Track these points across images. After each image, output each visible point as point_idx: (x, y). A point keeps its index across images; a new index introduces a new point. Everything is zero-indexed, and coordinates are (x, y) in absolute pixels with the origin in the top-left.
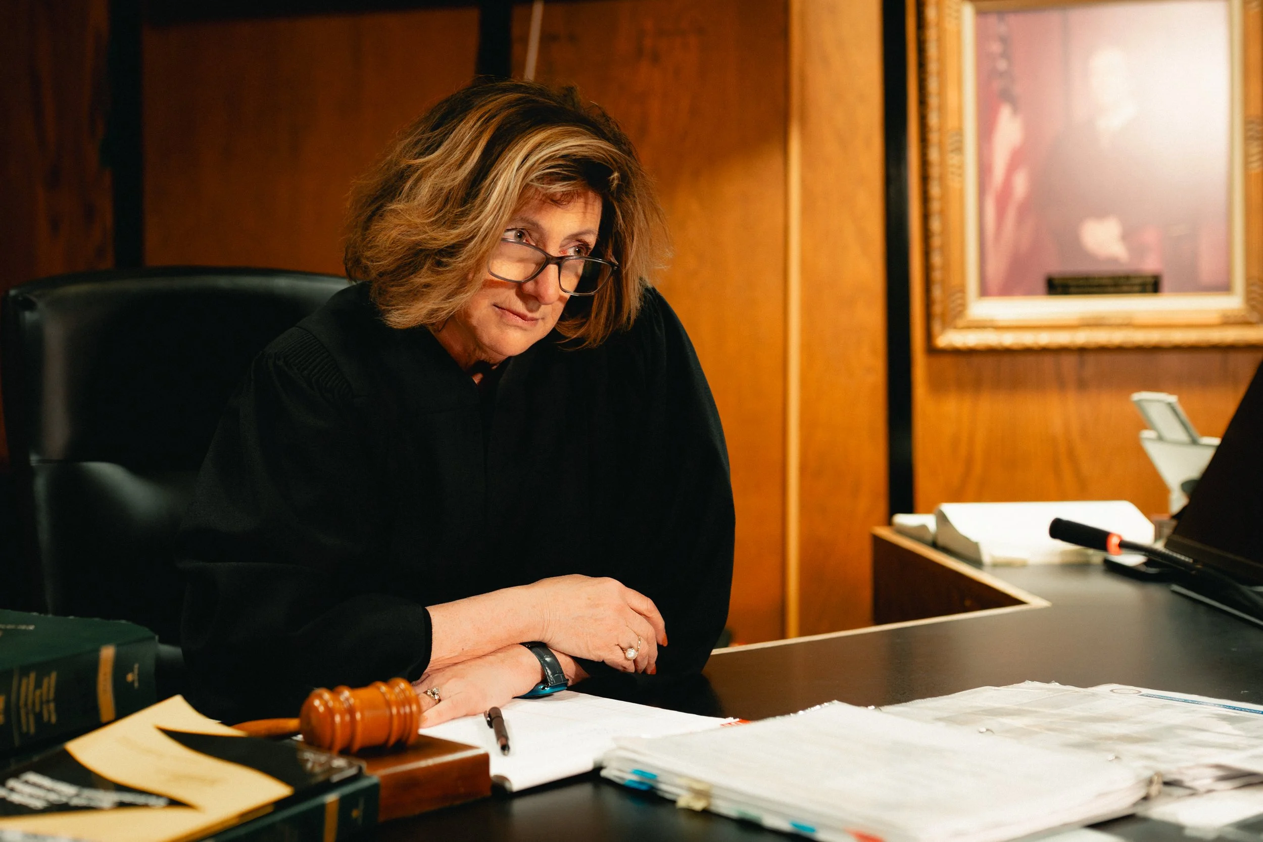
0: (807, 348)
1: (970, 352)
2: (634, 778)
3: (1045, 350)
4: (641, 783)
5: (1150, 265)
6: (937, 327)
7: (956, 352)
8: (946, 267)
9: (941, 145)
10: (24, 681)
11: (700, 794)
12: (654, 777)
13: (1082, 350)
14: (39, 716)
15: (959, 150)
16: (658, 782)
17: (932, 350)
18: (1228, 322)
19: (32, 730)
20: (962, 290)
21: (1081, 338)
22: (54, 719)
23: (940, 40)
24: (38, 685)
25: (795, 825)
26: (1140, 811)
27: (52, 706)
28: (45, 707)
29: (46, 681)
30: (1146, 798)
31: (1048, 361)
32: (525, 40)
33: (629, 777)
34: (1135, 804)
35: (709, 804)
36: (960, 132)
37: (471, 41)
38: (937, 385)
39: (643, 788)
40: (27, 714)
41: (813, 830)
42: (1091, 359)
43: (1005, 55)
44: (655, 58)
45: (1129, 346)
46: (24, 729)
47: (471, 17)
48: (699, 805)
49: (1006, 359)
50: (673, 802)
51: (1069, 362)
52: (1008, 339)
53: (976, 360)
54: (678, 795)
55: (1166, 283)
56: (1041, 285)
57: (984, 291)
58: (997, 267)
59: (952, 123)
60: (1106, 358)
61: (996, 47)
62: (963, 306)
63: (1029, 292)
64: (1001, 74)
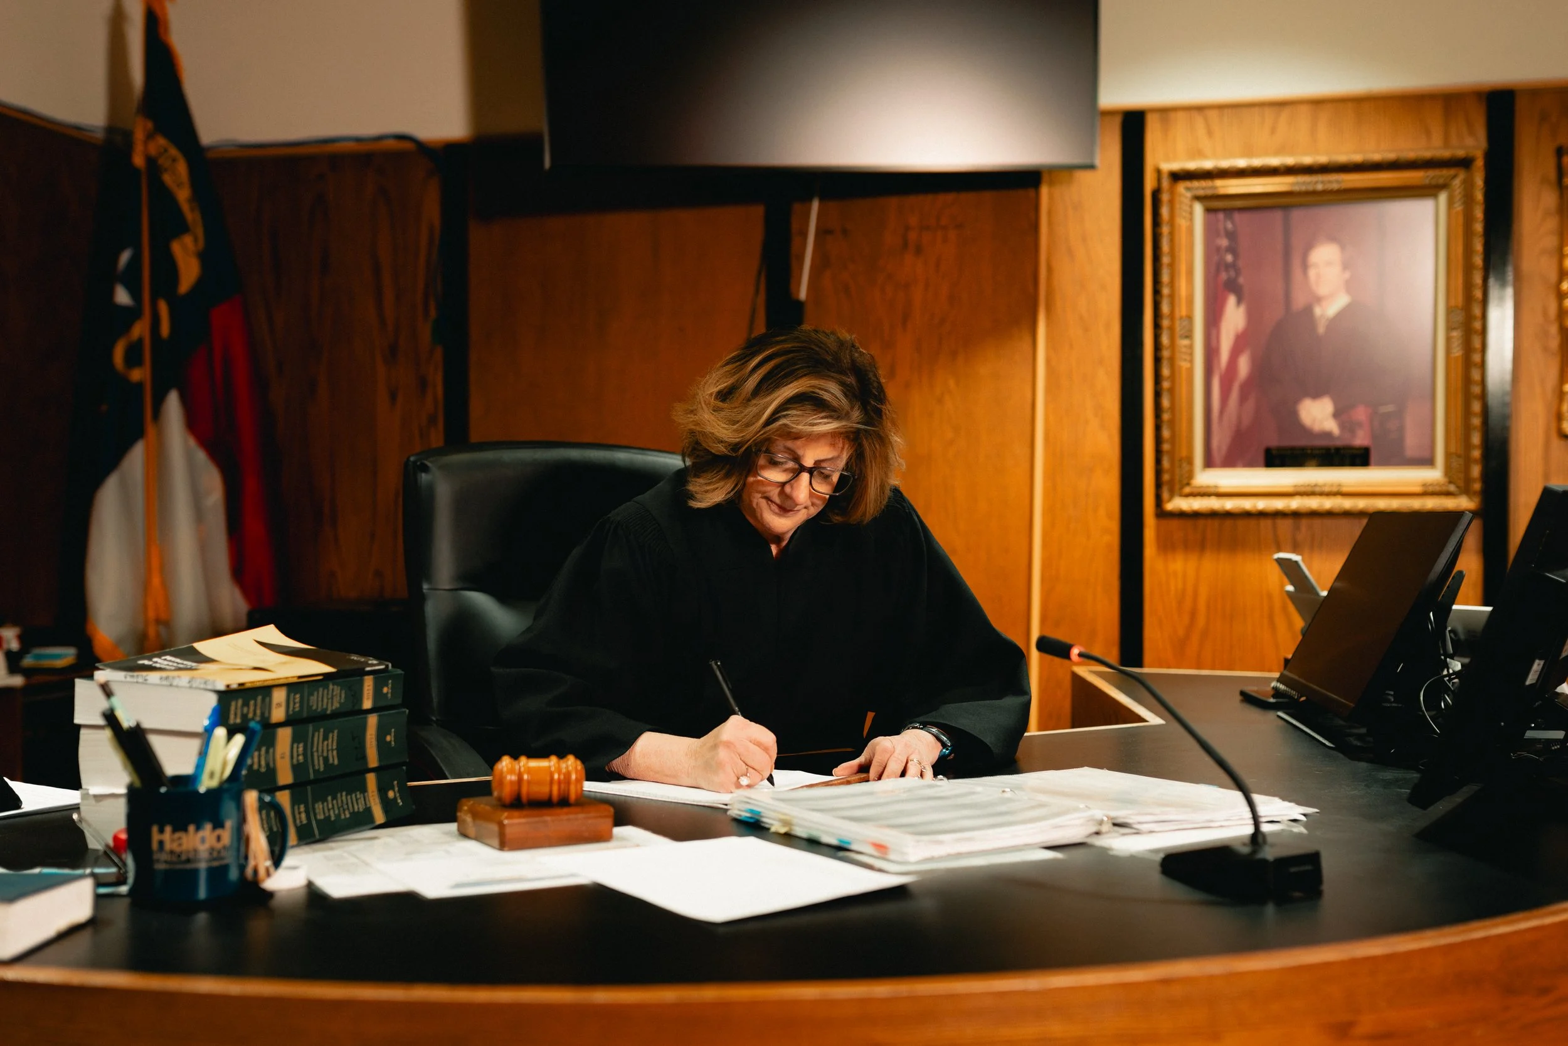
0: (1048, 511)
1: (1196, 515)
2: (748, 815)
3: (1262, 514)
4: (751, 818)
5: (1360, 439)
6: (1165, 495)
7: (1182, 515)
8: (1173, 439)
9: (1172, 329)
10: (316, 734)
11: (785, 823)
12: (759, 814)
13: (1296, 515)
14: (326, 759)
15: (1189, 335)
16: (762, 817)
17: (1162, 514)
18: (1427, 492)
19: (322, 769)
20: (1190, 461)
21: (1295, 504)
22: (336, 762)
23: (1172, 234)
24: (326, 738)
25: (841, 841)
26: (1089, 841)
27: (335, 753)
28: (330, 752)
29: (331, 735)
30: (1097, 833)
31: (1266, 524)
32: (804, 234)
33: (745, 815)
34: (1090, 835)
35: (791, 830)
36: (1190, 318)
37: (757, 234)
38: (1166, 546)
39: (752, 821)
40: (318, 757)
41: (849, 843)
42: (1304, 522)
43: (1232, 250)
44: (919, 250)
45: (1337, 511)
46: (317, 767)
47: (758, 212)
48: (783, 830)
49: (1228, 523)
50: (768, 829)
51: (1285, 525)
52: (1229, 505)
53: (1201, 522)
54: (772, 825)
55: (1373, 456)
56: (1261, 458)
57: (1209, 463)
58: (1221, 441)
59: (1182, 311)
60: (1317, 522)
61: (1224, 242)
62: (1190, 475)
63: (1250, 464)
64: (1228, 267)
